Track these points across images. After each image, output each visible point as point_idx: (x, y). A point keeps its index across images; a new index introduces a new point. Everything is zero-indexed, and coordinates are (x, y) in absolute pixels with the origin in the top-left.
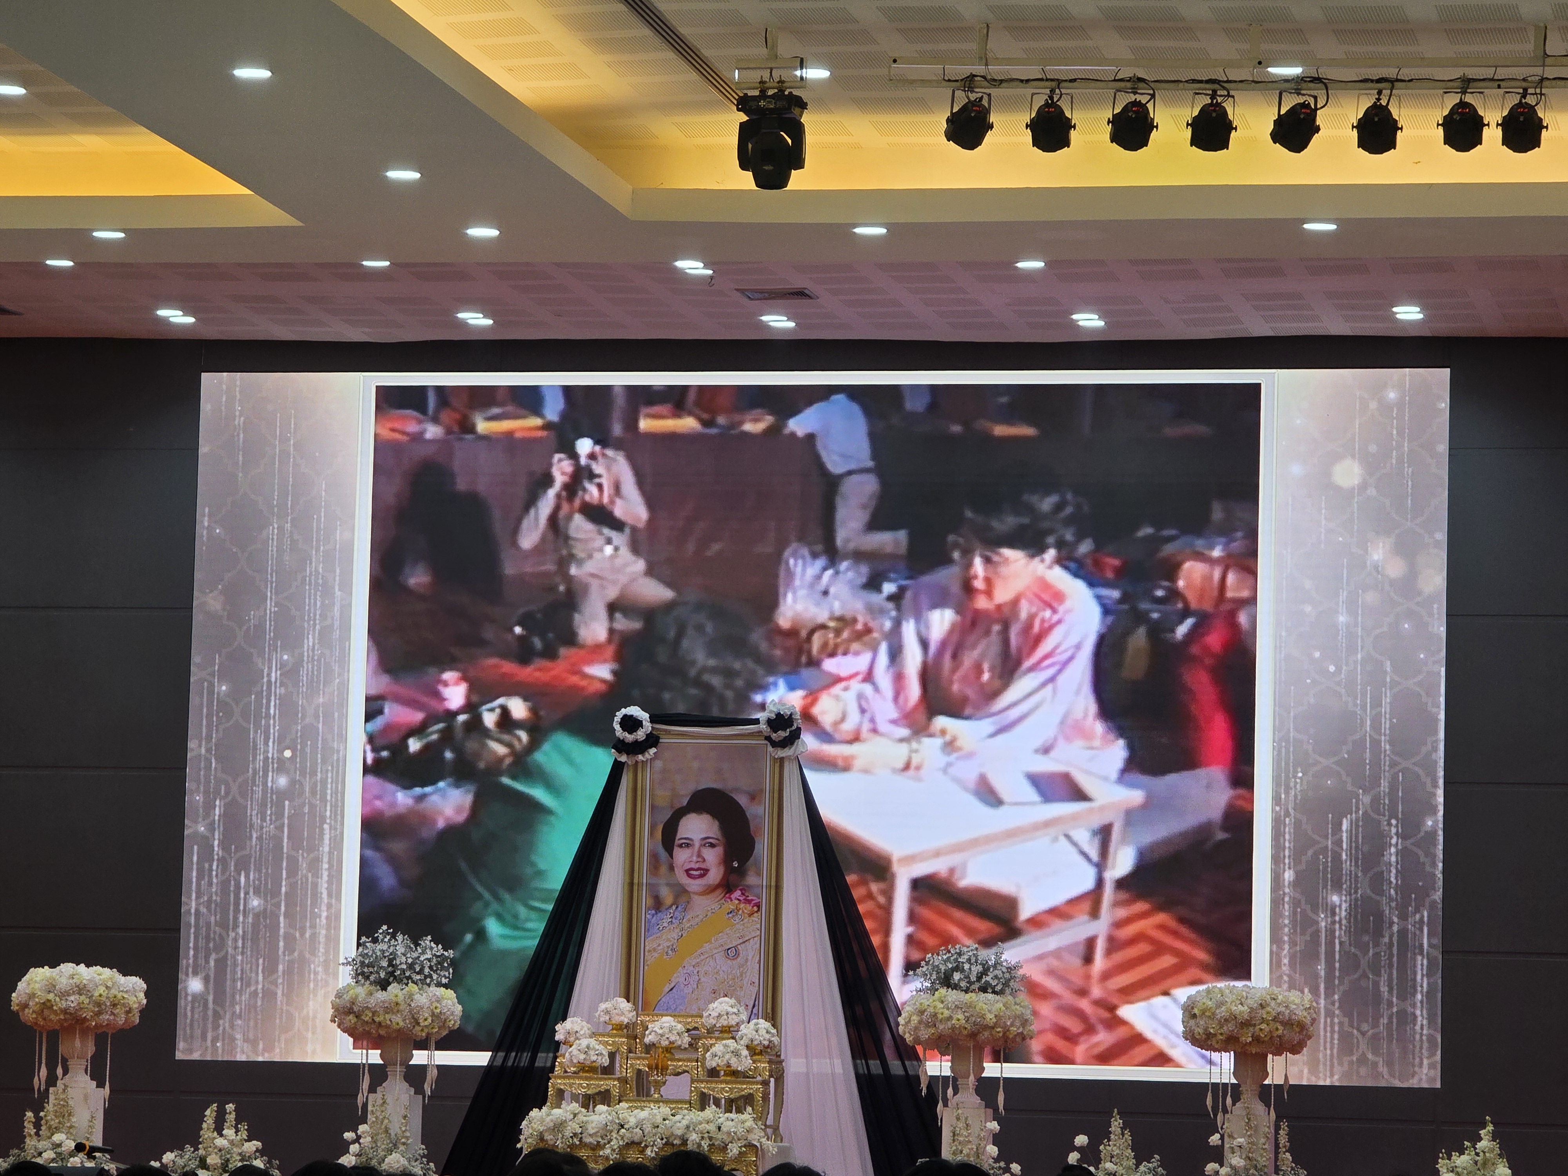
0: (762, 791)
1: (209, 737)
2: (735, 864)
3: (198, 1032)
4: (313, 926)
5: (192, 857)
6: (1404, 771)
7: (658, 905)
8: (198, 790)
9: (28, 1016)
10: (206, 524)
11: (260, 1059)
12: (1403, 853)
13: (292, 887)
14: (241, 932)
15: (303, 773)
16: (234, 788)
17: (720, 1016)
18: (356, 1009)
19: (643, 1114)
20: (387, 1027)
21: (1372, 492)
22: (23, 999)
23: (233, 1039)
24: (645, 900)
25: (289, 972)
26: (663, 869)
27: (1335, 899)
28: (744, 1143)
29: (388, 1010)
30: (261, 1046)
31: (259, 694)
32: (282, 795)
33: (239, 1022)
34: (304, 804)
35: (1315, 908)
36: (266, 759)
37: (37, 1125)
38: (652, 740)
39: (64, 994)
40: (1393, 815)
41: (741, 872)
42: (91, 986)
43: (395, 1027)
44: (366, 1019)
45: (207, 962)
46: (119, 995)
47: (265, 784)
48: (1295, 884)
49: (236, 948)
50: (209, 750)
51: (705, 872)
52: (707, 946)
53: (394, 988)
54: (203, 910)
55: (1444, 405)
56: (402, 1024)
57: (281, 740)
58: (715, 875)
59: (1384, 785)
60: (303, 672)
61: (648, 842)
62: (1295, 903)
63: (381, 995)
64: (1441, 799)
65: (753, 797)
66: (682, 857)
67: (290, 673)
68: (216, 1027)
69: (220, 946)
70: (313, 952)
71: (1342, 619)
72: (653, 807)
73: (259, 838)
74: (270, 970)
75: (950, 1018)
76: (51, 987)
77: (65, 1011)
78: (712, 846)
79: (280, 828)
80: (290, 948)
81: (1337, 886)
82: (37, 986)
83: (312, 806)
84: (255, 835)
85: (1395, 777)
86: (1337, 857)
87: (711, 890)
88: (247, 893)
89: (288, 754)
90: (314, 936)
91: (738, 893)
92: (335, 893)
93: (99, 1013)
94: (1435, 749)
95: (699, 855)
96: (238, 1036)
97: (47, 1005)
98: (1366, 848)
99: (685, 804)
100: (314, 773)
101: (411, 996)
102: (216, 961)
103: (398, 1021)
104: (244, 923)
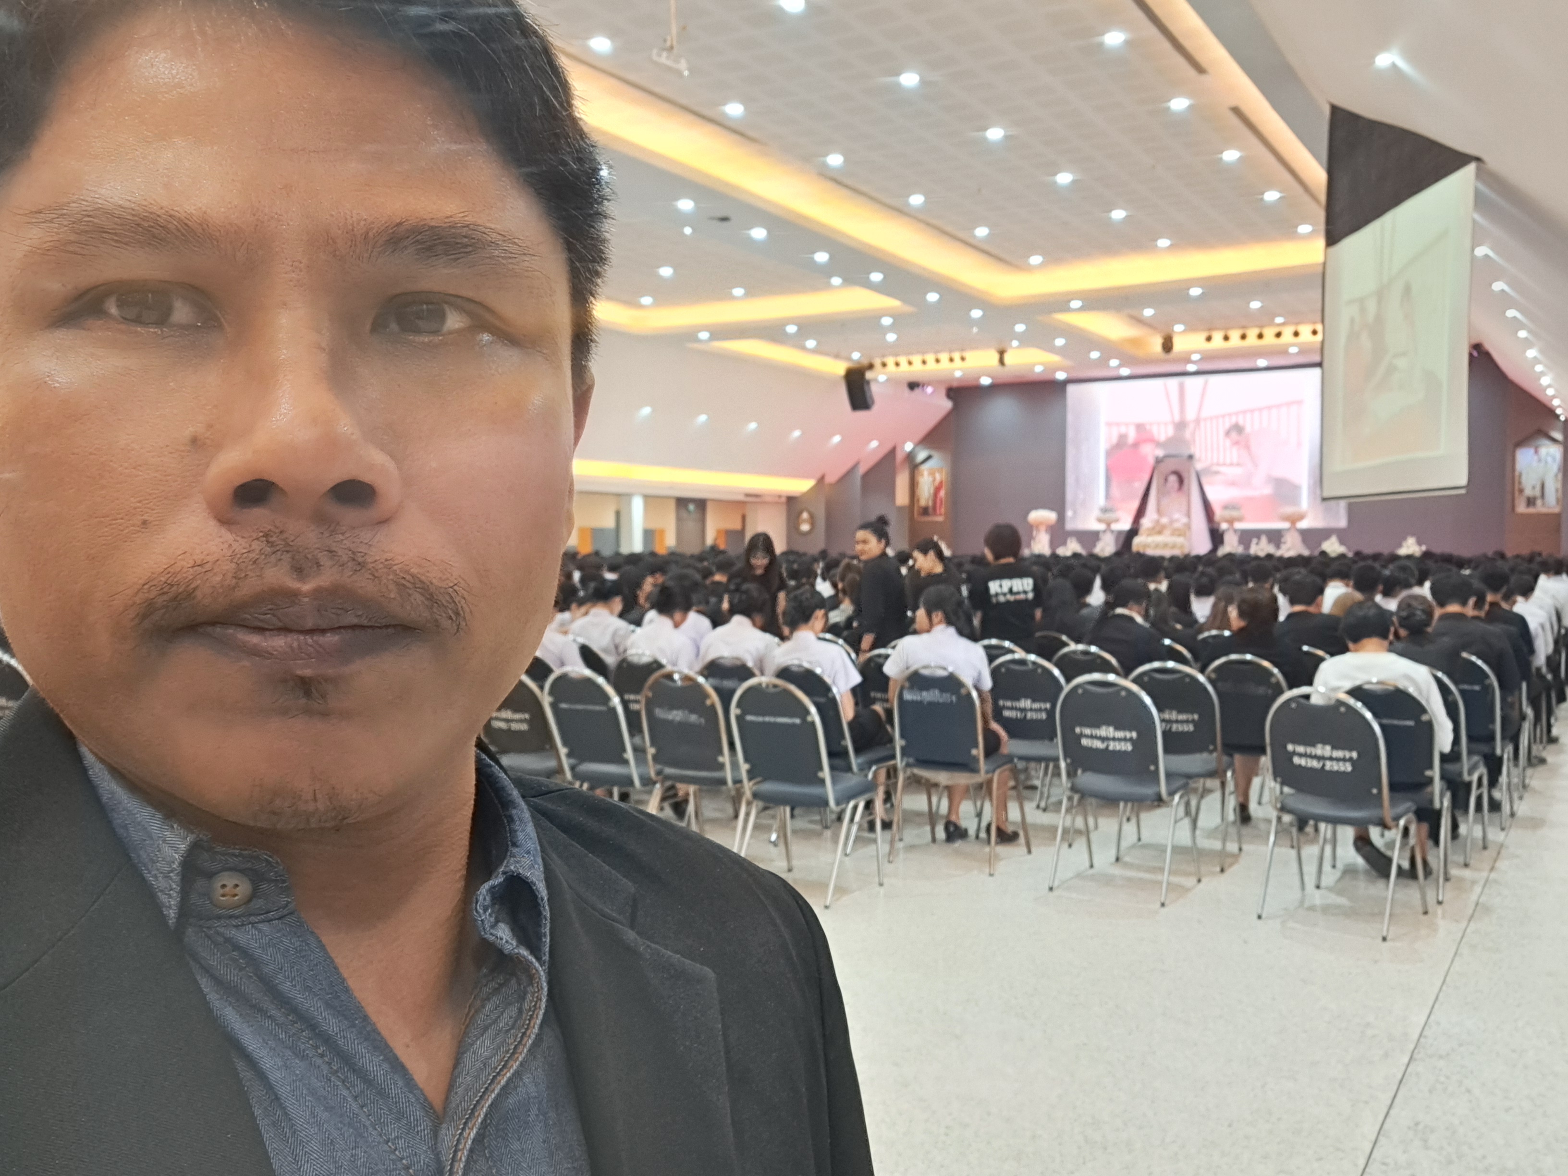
9: (1032, 521)
11: (1081, 529)
18: (1100, 518)
22: (1031, 516)
23: (1077, 525)
29: (1108, 517)
30: (1082, 526)
32: (1087, 474)
33: (1078, 522)
37: (1035, 543)
39: (1039, 517)
41: (1182, 486)
42: (1045, 515)
44: (1102, 520)
46: (1053, 517)
47: (1083, 471)
49: (1077, 505)
52: (1175, 503)
63: (1106, 514)
68: (1073, 523)
69: (1074, 506)
73: (1082, 483)
74: (1084, 510)
77: (1039, 520)
79: (1087, 481)
82: (1034, 514)
88: (1079, 494)
91: (1181, 491)
93: (1048, 520)
97: (1036, 518)
102: (1073, 509)
104: (1079, 499)
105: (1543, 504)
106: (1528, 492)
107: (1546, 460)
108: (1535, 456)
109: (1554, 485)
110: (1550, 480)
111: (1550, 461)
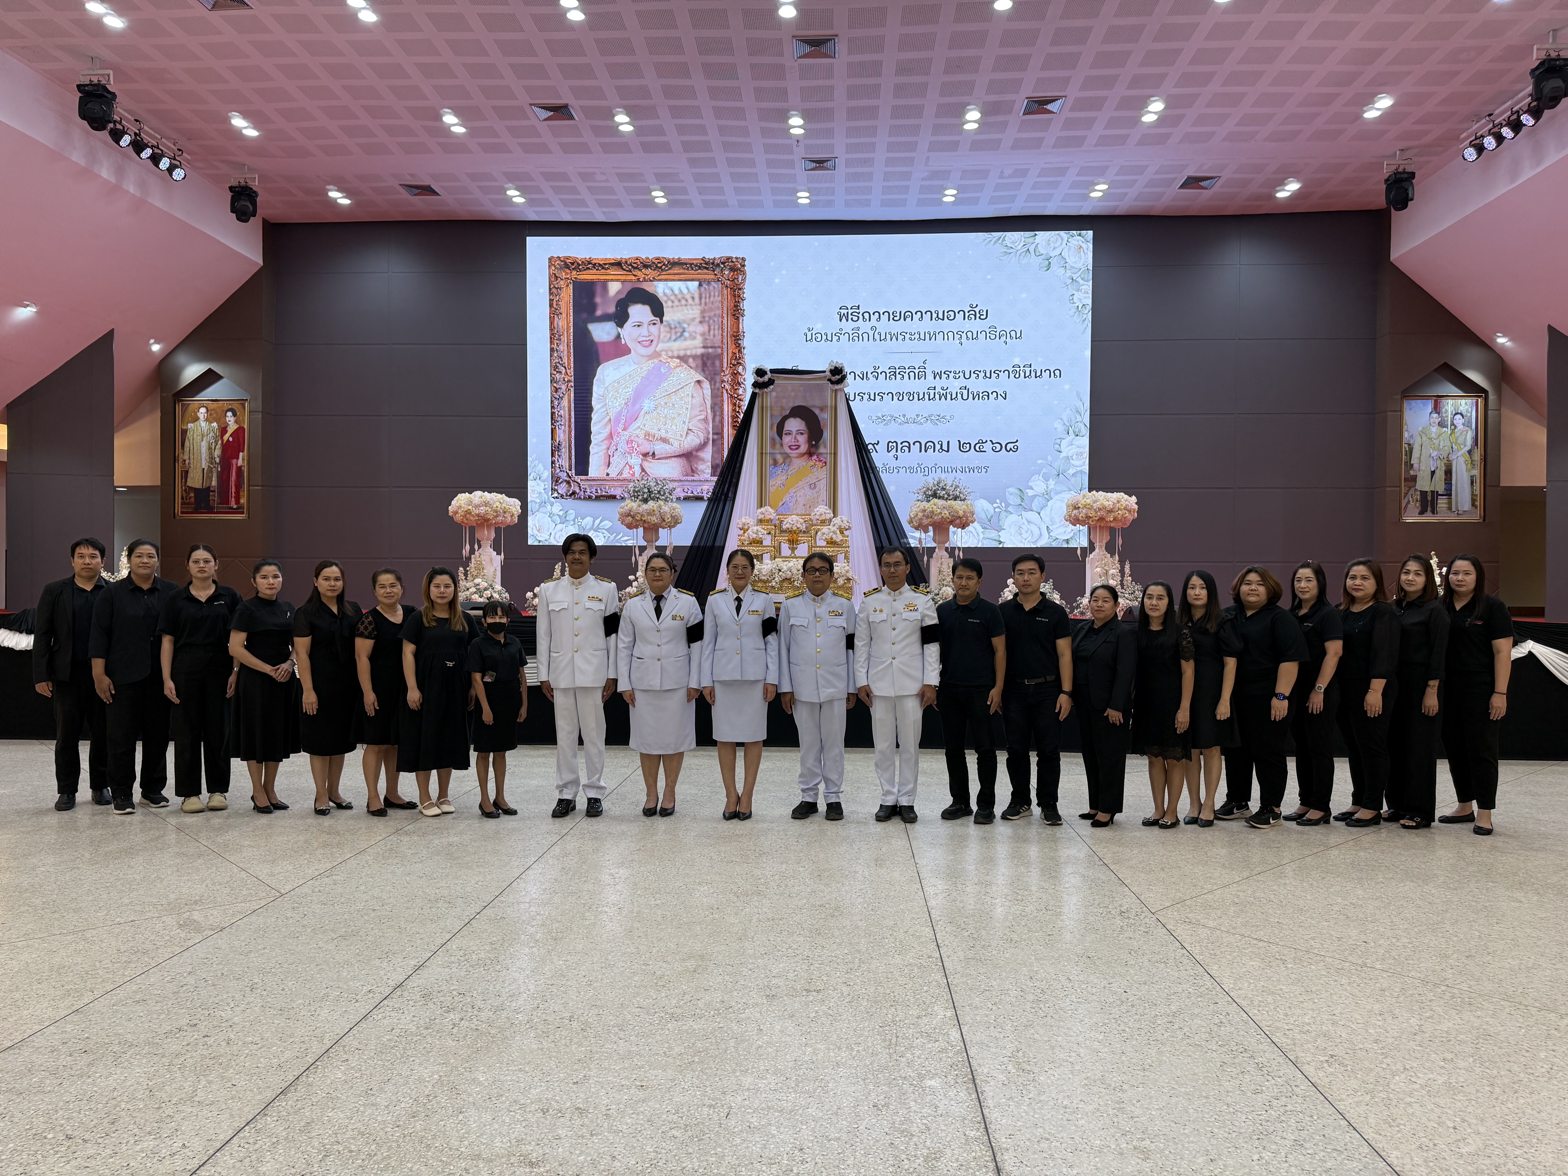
0: (826, 407)
2: (814, 443)
7: (775, 463)
9: (458, 518)
17: (821, 515)
18: (632, 513)
19: (791, 564)
20: (649, 522)
22: (455, 509)
24: (769, 461)
26: (778, 446)
28: (845, 578)
29: (649, 514)
37: (466, 575)
38: (771, 382)
39: (477, 506)
41: (816, 446)
42: (491, 502)
43: (653, 523)
44: (638, 519)
46: (507, 507)
51: (799, 446)
52: (800, 483)
53: (651, 503)
55: (1090, 247)
56: (656, 521)
58: (804, 448)
61: (770, 433)
63: (645, 506)
65: (822, 409)
66: (787, 439)
72: (771, 415)
75: (941, 513)
76: (470, 503)
77: (478, 515)
78: (802, 434)
82: (462, 502)
87: (802, 455)
91: (815, 457)
93: (497, 516)
95: (795, 438)
97: (468, 512)
99: (788, 413)
101: (660, 507)
103: (654, 519)
106: (1424, 484)
107: (1453, 424)
108: (1435, 415)
109: (1468, 470)
110: (1462, 460)
111: (1460, 427)
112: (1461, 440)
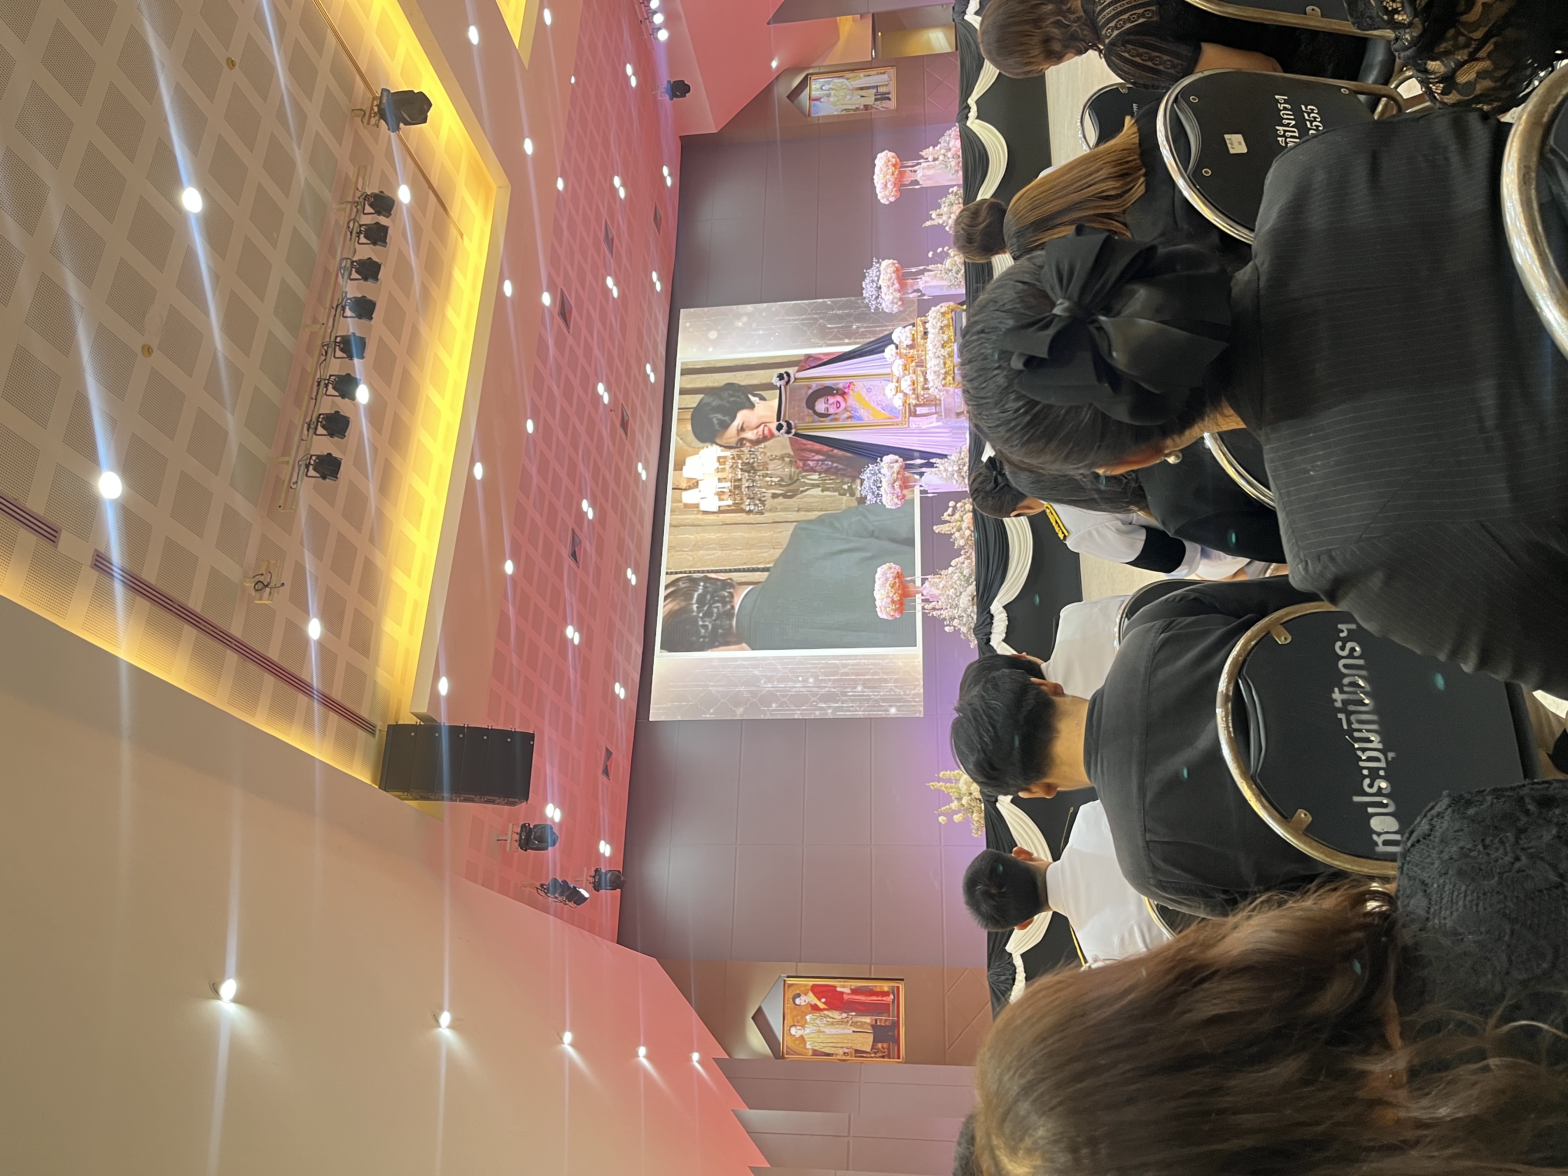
1: (795, 710)
2: (835, 392)
3: (912, 708)
4: (868, 665)
5: (841, 714)
6: (812, 311)
7: (851, 417)
8: (815, 714)
10: (708, 716)
11: (922, 683)
12: (839, 309)
13: (853, 674)
14: (871, 694)
15: (809, 672)
16: (813, 699)
21: (719, 328)
23: (914, 694)
25: (887, 674)
26: (837, 416)
27: (854, 327)
30: (917, 683)
31: (777, 691)
32: (816, 679)
33: (908, 692)
34: (820, 672)
35: (858, 332)
36: (803, 687)
40: (826, 313)
41: (838, 390)
45: (883, 706)
47: (812, 687)
48: (849, 339)
49: (877, 695)
50: (799, 710)
51: (837, 402)
52: (866, 399)
54: (862, 709)
55: (692, 310)
57: (795, 682)
58: (839, 398)
59: (816, 316)
60: (769, 674)
62: (856, 338)
64: (821, 300)
66: (831, 411)
67: (769, 679)
68: (910, 701)
69: (876, 701)
70: (879, 664)
71: (761, 332)
73: (834, 688)
74: (886, 681)
78: (828, 400)
79: (830, 680)
80: (877, 673)
81: (851, 327)
83: (822, 668)
84: (833, 690)
85: (814, 314)
86: (840, 328)
87: (844, 399)
88: (856, 692)
89: (800, 679)
90: (872, 664)
91: (846, 390)
92: (855, 657)
94: (805, 303)
95: (831, 405)
96: (913, 692)
98: (837, 320)
99: (811, 411)
100: (809, 668)
102: (883, 702)
104: (868, 692)
105: (887, 85)
107: (829, 90)
108: (822, 100)
109: (861, 78)
110: (853, 83)
111: (831, 86)
112: (839, 85)
